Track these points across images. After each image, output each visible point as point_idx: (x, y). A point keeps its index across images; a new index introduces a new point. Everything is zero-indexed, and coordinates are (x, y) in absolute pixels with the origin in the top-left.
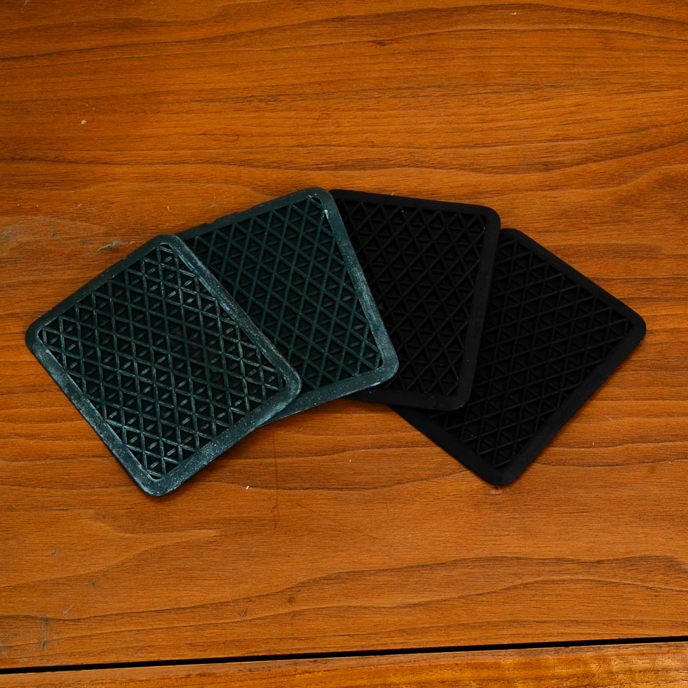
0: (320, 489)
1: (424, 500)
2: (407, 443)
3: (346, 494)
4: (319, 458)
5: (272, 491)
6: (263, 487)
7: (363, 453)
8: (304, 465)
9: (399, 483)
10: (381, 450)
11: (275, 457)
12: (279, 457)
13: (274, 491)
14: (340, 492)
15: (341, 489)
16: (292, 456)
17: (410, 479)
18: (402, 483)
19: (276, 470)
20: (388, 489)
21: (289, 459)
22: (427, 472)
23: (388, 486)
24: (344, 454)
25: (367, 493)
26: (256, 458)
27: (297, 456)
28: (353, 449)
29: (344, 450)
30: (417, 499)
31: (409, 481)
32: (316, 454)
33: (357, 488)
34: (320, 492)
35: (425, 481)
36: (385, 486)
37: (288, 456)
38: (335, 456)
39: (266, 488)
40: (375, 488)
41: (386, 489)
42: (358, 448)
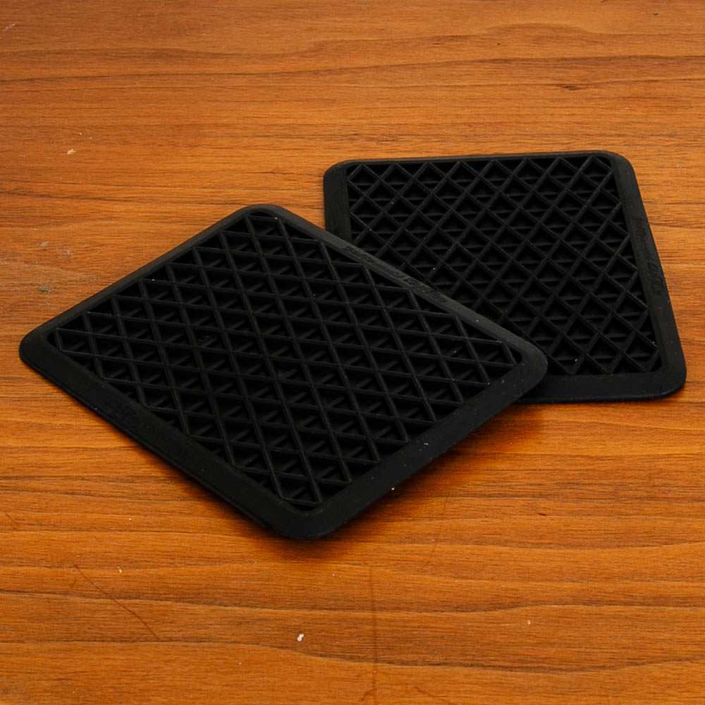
0: (466, 666)
1: (686, 694)
2: (644, 598)
3: (519, 678)
4: (463, 615)
5: (365, 664)
6: (344, 657)
7: (555, 610)
8: (433, 625)
9: (632, 664)
10: (593, 609)
11: (374, 610)
12: (382, 609)
13: (368, 666)
14: (509, 673)
15: (511, 669)
16: (408, 609)
17: (654, 657)
18: (637, 664)
19: (375, 632)
20: (608, 672)
21: (403, 614)
22: (689, 648)
23: (609, 668)
24: (515, 611)
25: (565, 677)
26: (334, 609)
27: (419, 610)
28: (536, 603)
29: (515, 605)
30: (670, 692)
31: (653, 661)
32: (459, 609)
33: (544, 668)
34: (466, 670)
35: (688, 663)
36: (604, 667)
37: (399, 609)
38: (498, 613)
39: (351, 658)
40: (582, 669)
41: (605, 672)
42: (545, 603)
